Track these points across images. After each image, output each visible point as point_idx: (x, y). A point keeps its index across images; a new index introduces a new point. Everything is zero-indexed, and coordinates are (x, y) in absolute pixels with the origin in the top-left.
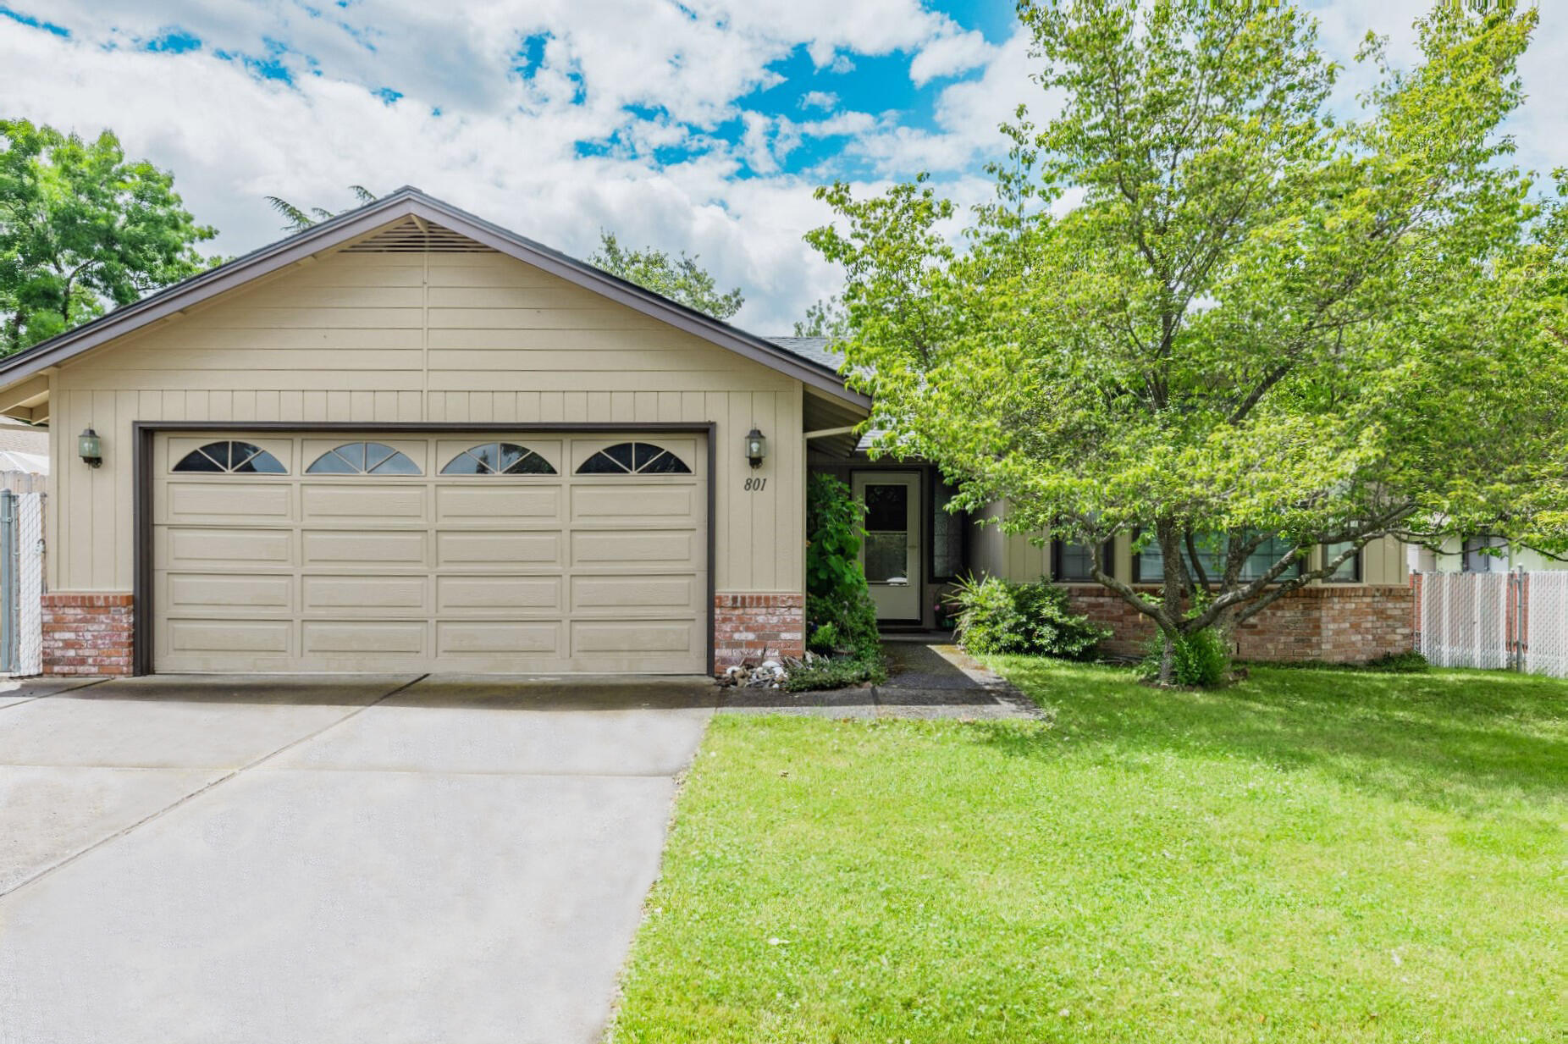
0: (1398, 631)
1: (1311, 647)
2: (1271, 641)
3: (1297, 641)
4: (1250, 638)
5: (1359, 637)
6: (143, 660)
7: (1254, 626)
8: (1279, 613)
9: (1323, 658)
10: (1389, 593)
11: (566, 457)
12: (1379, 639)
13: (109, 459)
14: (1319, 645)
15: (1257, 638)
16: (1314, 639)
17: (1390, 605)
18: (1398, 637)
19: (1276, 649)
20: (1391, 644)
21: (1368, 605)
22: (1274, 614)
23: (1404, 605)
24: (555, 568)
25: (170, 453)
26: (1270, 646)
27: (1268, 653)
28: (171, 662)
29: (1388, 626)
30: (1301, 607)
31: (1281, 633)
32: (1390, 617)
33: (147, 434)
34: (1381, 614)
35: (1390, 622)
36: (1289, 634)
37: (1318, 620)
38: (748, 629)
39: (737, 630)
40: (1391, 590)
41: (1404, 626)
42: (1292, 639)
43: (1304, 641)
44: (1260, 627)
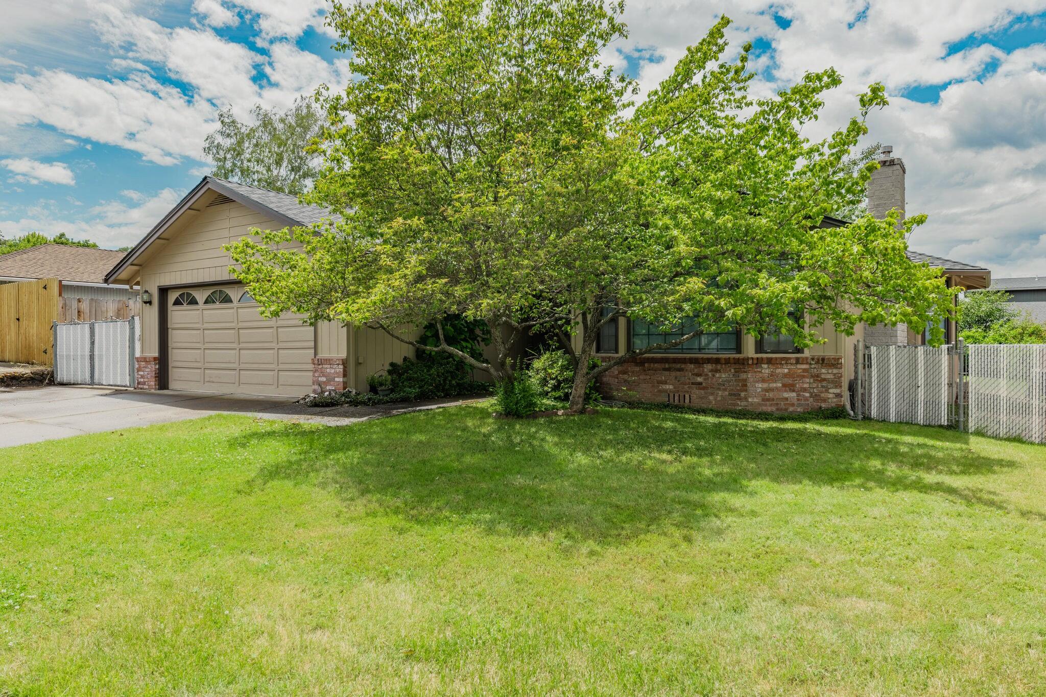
0: (831, 391)
1: (740, 399)
2: (712, 394)
3: (730, 395)
4: (697, 392)
5: (794, 394)
7: (700, 384)
8: (718, 375)
9: (749, 408)
10: (822, 361)
12: (816, 397)
14: (746, 399)
15: (702, 392)
16: (743, 394)
17: (823, 371)
18: (831, 396)
19: (715, 399)
20: (825, 400)
21: (805, 370)
22: (714, 376)
23: (835, 371)
25: (173, 297)
26: (711, 398)
27: (710, 402)
29: (822, 387)
30: (733, 370)
31: (719, 389)
32: (824, 380)
33: (164, 291)
34: (817, 377)
35: (824, 384)
36: (725, 390)
37: (745, 380)
40: (823, 360)
41: (836, 387)
42: (727, 393)
43: (736, 395)
44: (704, 385)
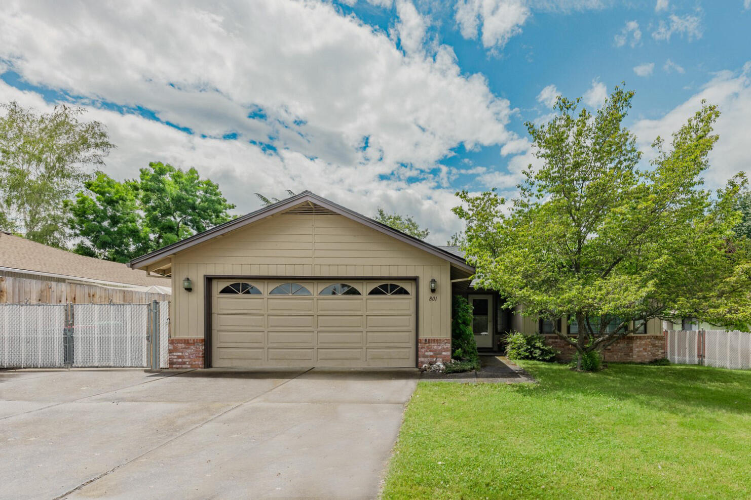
0: (660, 351)
1: (630, 357)
2: (616, 355)
3: (625, 355)
4: (608, 354)
5: (646, 353)
6: (208, 362)
7: (609, 349)
8: (618, 345)
9: (633, 361)
10: (656, 338)
11: (365, 289)
12: (653, 354)
13: (195, 289)
14: (632, 356)
15: (611, 354)
16: (631, 354)
17: (657, 342)
18: (660, 353)
19: (617, 357)
20: (657, 355)
21: (649, 342)
22: (616, 345)
23: (662, 342)
24: (360, 329)
25: (218, 287)
26: (615, 356)
27: (614, 359)
28: (219, 363)
29: (656, 349)
30: (626, 343)
31: (619, 352)
32: (657, 346)
33: (209, 280)
34: (653, 345)
35: (657, 348)
36: (622, 352)
37: (632, 347)
38: (430, 351)
39: (427, 351)
40: (657, 337)
41: (662, 349)
42: (623, 354)
43: (627, 355)
44: (612, 350)
